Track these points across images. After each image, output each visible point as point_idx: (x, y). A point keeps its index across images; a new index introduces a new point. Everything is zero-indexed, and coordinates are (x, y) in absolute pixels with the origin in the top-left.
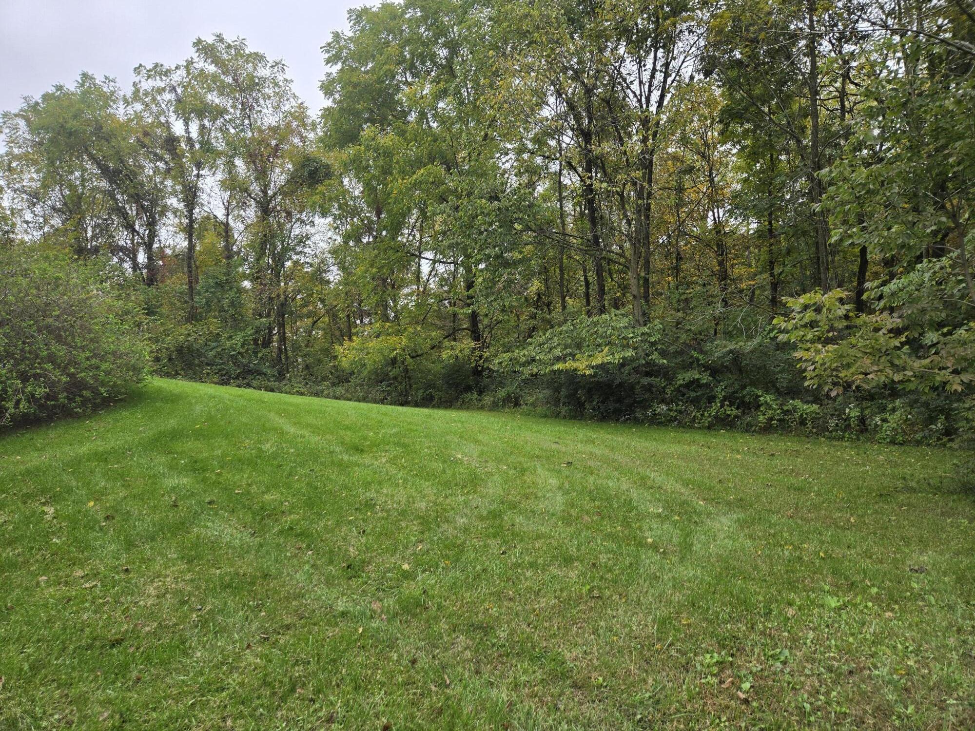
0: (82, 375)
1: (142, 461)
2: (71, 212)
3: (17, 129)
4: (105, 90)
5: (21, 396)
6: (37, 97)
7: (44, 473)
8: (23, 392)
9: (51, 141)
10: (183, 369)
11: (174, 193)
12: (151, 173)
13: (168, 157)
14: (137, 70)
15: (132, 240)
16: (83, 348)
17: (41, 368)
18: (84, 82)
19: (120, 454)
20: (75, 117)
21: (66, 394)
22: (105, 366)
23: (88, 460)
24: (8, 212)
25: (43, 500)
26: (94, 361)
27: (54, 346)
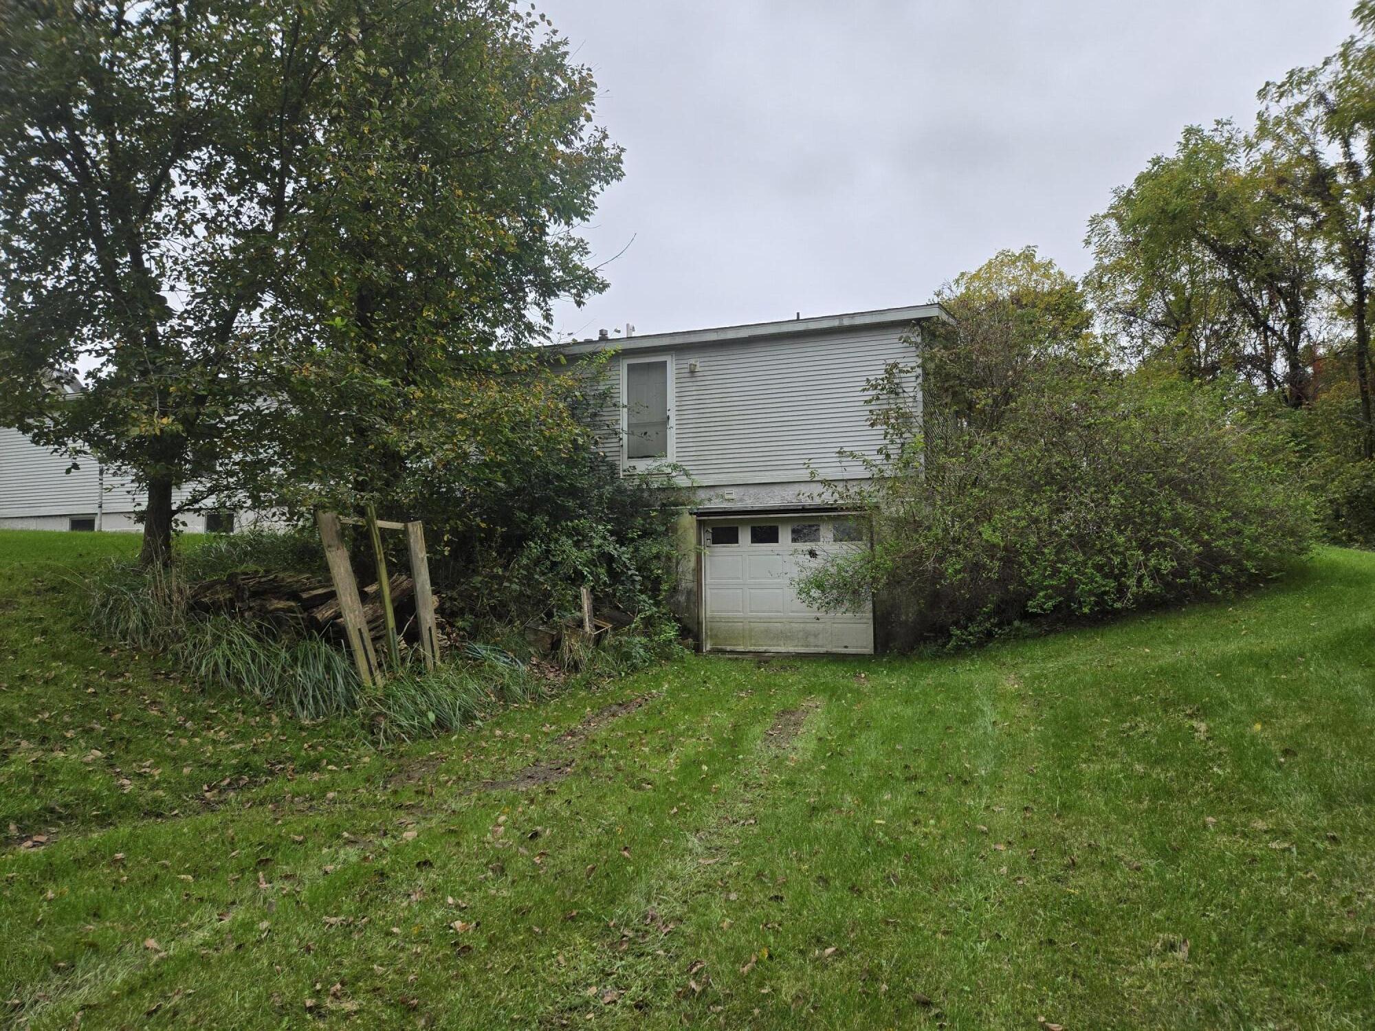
0: (1220, 543)
1: (1323, 673)
2: (1177, 323)
3: (1106, 233)
4: (1217, 140)
5: (1143, 571)
6: (1130, 183)
7: (1184, 673)
8: (1146, 566)
9: (1150, 235)
10: (1360, 532)
11: (1330, 259)
12: (1289, 237)
13: (1315, 205)
14: (1262, 94)
15: (1265, 342)
16: (1218, 506)
17: (1166, 535)
18: (1188, 140)
19: (1288, 659)
20: (1179, 192)
21: (1198, 569)
22: (1250, 530)
23: (1241, 663)
24: (1101, 341)
25: (1189, 712)
26: (1233, 524)
27: (1181, 505)
